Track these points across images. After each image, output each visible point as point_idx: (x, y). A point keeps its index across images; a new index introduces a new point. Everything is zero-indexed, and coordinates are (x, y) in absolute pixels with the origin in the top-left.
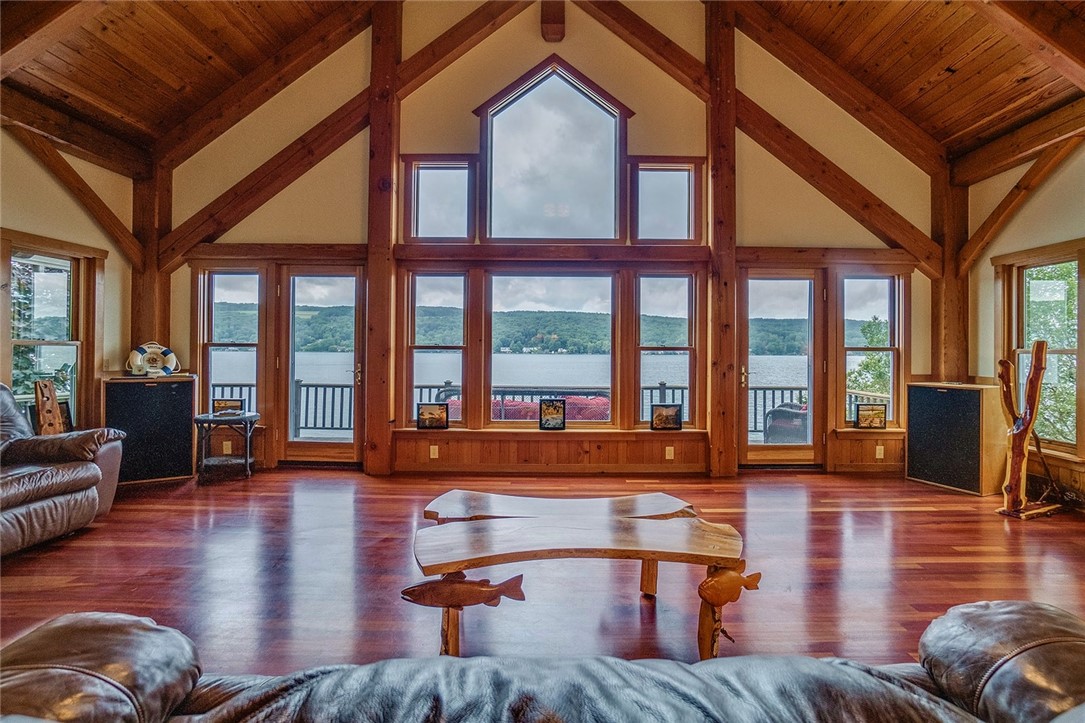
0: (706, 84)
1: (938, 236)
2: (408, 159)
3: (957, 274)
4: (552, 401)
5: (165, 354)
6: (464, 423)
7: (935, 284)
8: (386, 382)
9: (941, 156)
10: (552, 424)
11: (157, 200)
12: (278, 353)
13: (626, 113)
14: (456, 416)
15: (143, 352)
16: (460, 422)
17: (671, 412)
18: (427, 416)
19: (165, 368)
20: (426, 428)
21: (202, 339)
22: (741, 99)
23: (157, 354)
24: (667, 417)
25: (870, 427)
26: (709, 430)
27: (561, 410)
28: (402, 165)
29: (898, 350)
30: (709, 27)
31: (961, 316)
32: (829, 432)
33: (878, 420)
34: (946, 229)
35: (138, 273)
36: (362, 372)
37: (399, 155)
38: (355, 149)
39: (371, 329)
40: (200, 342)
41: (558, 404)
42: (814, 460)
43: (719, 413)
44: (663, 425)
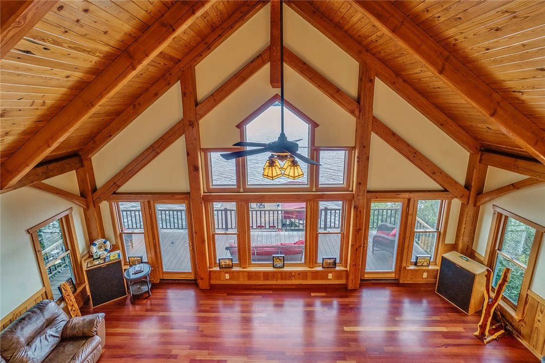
0: (357, 113)
1: (468, 186)
2: (206, 151)
3: (475, 206)
4: (278, 257)
5: (105, 243)
6: (240, 265)
7: (463, 207)
8: (204, 254)
9: (477, 148)
10: (278, 265)
11: (88, 176)
12: (154, 239)
13: (314, 125)
14: (236, 262)
15: (95, 245)
16: (238, 264)
17: (332, 261)
18: (223, 263)
19: (106, 250)
20: (223, 268)
21: (119, 231)
22: (375, 120)
23: (101, 244)
24: (330, 263)
25: (422, 266)
26: (348, 269)
27: (282, 260)
28: (203, 153)
29: (440, 232)
30: (360, 80)
31: (473, 224)
32: (402, 267)
33: (426, 263)
34: (473, 184)
35: (86, 210)
36: (193, 245)
37: (201, 149)
38: (179, 145)
39: (196, 233)
40: (118, 234)
41: (281, 258)
42: (395, 277)
43: (353, 265)
44: (328, 266)
